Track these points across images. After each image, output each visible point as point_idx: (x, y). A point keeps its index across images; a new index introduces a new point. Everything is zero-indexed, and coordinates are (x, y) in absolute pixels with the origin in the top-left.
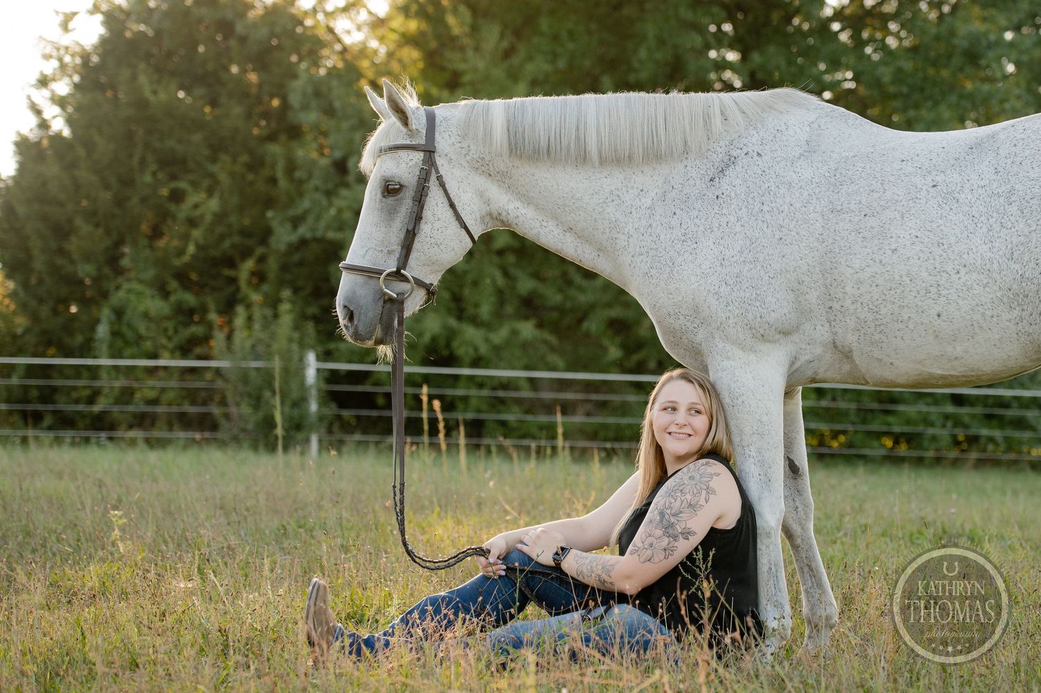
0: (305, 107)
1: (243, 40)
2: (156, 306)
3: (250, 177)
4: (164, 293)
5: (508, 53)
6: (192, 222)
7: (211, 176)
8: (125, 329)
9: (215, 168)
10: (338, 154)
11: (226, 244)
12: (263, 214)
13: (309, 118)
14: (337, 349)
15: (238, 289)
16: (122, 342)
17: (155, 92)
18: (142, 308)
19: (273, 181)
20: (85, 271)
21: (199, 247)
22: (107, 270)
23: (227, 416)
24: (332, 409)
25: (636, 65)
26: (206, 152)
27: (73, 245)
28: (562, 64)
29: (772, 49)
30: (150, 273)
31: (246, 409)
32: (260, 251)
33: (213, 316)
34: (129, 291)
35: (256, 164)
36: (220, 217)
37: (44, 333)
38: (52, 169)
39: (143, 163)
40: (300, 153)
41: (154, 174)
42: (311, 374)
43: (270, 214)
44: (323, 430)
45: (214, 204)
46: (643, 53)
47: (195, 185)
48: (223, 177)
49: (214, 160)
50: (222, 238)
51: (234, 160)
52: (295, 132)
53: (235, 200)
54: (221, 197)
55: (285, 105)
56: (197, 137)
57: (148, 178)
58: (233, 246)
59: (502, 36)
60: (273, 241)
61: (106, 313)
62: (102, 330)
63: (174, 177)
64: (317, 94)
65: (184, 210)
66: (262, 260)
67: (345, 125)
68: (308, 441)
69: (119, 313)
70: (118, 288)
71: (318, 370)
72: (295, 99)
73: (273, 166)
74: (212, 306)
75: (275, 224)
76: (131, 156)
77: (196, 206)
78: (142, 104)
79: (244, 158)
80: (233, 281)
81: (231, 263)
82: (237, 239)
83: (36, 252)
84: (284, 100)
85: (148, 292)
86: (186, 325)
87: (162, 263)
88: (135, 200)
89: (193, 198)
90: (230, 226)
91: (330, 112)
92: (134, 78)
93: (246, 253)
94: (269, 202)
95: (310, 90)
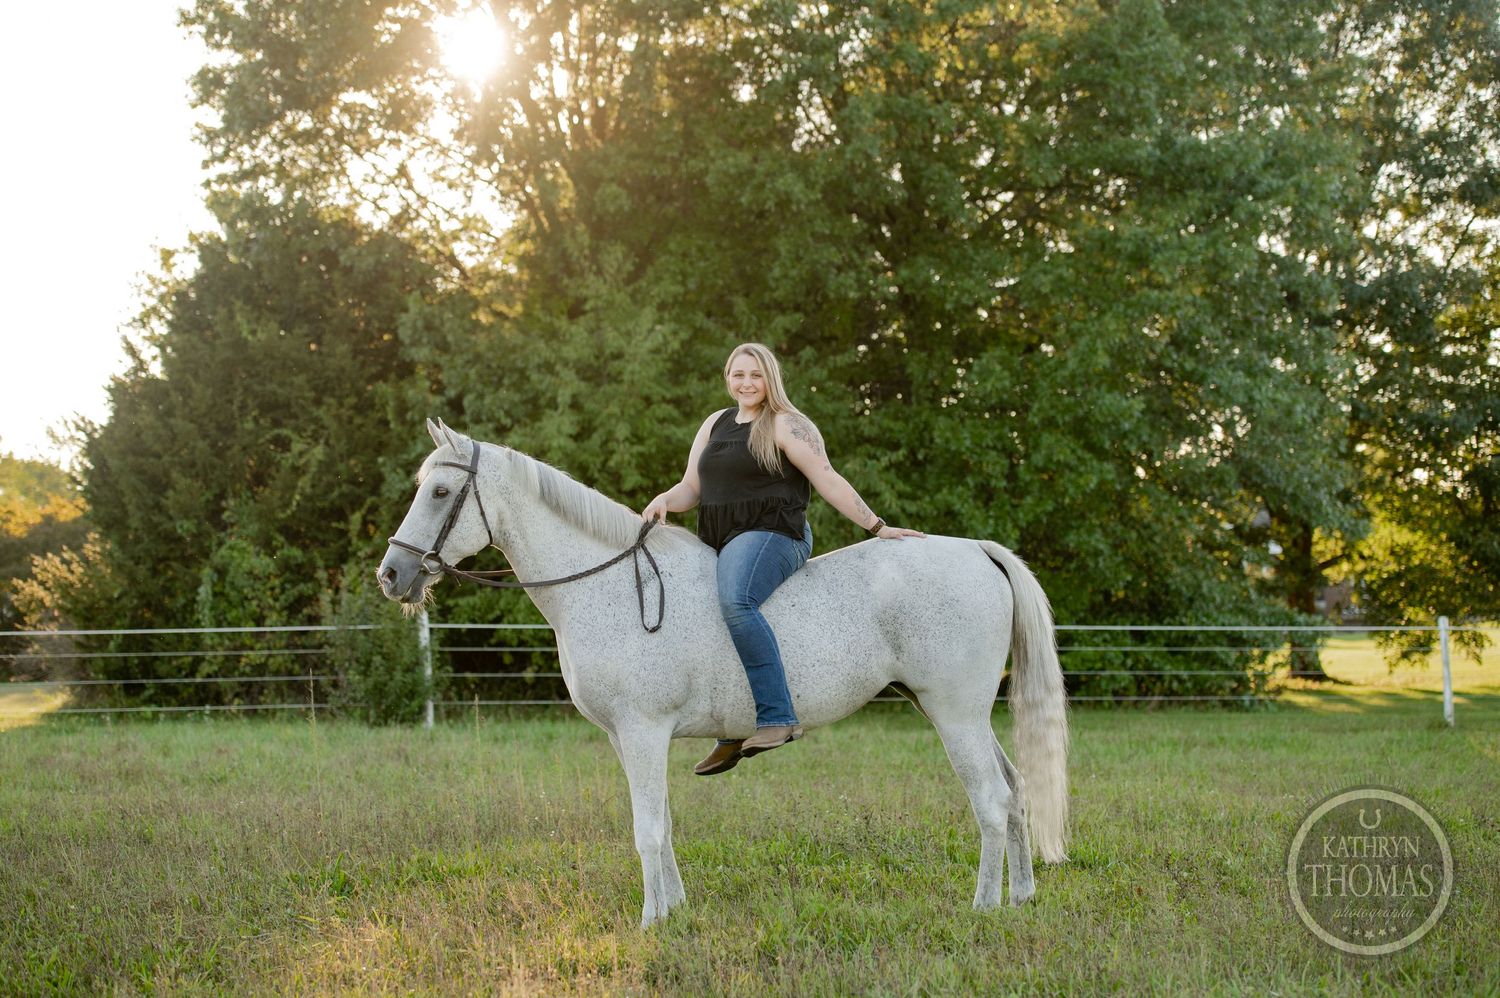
0: (415, 343)
1: (348, 271)
2: (263, 563)
3: (358, 420)
4: (270, 550)
5: (632, 278)
6: (298, 472)
7: (316, 420)
8: (228, 589)
9: (321, 412)
10: (452, 393)
11: (336, 493)
12: (374, 461)
13: (422, 354)
14: (457, 605)
15: (349, 543)
16: (226, 603)
17: (253, 332)
18: (245, 566)
19: (385, 423)
20: (184, 527)
21: (305, 497)
22: (207, 525)
23: (335, 685)
24: (449, 673)
25: (773, 284)
26: (311, 395)
27: (170, 500)
28: (692, 285)
29: (921, 260)
30: (253, 528)
31: (354, 676)
32: (370, 500)
33: (322, 575)
34: (232, 548)
35: (365, 406)
36: (326, 466)
37: (142, 596)
38: (146, 418)
39: (243, 407)
40: (411, 394)
41: (256, 420)
42: (424, 635)
43: (381, 460)
44: (439, 695)
45: (319, 452)
46: (777, 272)
47: (298, 430)
48: (328, 420)
49: (318, 402)
50: (330, 487)
51: (341, 405)
52: (407, 370)
53: (341, 447)
54: (327, 443)
55: (396, 341)
56: (300, 380)
57: (249, 425)
58: (342, 495)
59: (626, 257)
60: (384, 488)
61: (207, 573)
62: (204, 592)
63: (276, 423)
64: (429, 327)
65: (287, 460)
66: (373, 509)
67: (459, 361)
68: (422, 709)
69: (221, 572)
70: (220, 544)
71: (431, 630)
72: (405, 334)
73: (384, 406)
74: (320, 563)
75: (385, 470)
76: (230, 402)
77: (301, 454)
78: (240, 345)
79: (352, 400)
80: (343, 533)
81: (341, 514)
82: (345, 488)
83: (131, 508)
84: (394, 332)
85: (251, 548)
86: (294, 584)
87: (265, 516)
88: (236, 448)
89: (297, 446)
90: (337, 474)
91: (444, 347)
92: (231, 317)
93: (356, 503)
94: (380, 448)
95: (420, 324)
